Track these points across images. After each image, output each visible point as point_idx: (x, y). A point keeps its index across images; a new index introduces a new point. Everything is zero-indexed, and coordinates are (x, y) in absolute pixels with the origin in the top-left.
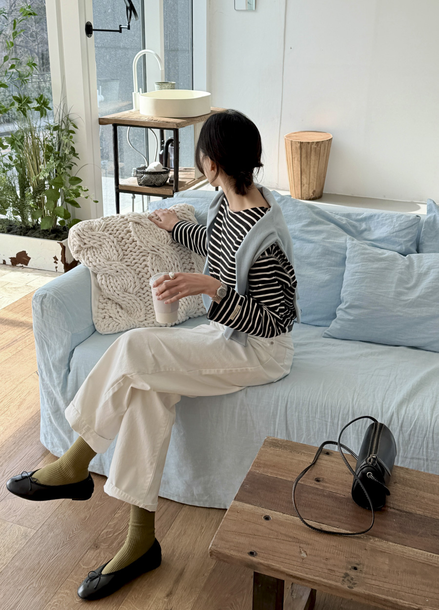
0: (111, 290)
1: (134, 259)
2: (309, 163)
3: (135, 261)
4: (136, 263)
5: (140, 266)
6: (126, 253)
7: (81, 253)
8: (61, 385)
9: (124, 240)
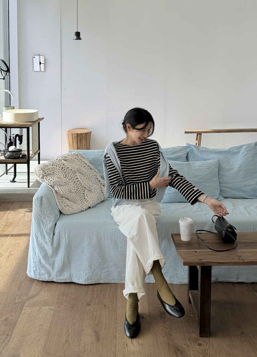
0: (64, 192)
1: (70, 176)
2: (82, 144)
3: (71, 177)
4: (72, 178)
5: (74, 179)
6: (66, 174)
7: (44, 177)
8: (51, 241)
9: (63, 169)
